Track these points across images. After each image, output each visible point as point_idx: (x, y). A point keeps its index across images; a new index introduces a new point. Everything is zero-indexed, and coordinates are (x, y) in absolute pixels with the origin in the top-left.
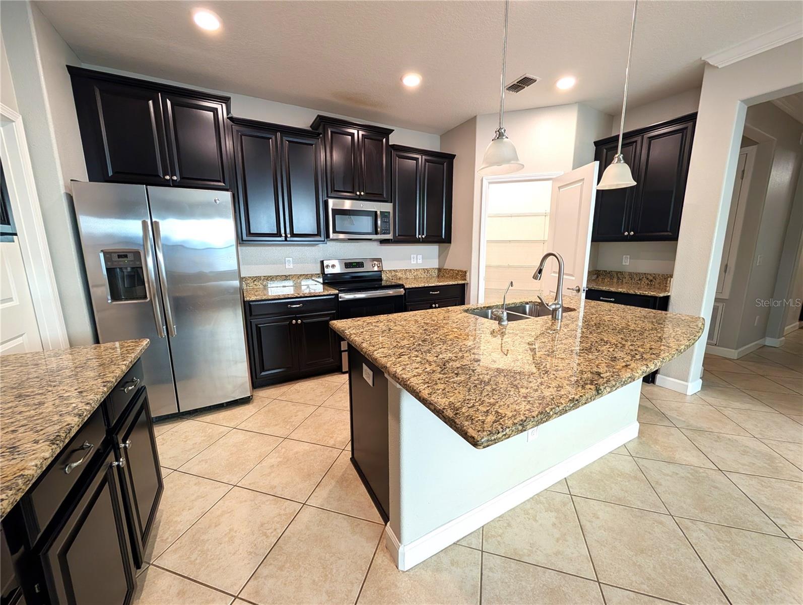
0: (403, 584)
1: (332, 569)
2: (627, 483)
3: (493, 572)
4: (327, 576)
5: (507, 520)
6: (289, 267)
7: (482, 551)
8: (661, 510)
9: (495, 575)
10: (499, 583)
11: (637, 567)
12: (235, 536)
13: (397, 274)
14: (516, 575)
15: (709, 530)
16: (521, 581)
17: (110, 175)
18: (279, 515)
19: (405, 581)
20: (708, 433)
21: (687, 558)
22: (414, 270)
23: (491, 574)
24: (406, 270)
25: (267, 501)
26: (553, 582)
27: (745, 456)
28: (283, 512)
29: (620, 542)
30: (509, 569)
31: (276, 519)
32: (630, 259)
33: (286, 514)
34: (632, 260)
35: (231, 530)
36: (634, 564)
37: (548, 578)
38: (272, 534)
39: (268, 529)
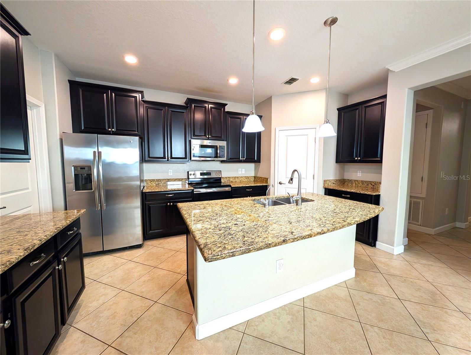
0: (196, 347)
1: (161, 336)
2: (339, 303)
3: (246, 344)
4: (157, 339)
5: (263, 318)
6: (170, 175)
7: (244, 333)
8: (355, 318)
9: (247, 346)
10: (248, 350)
11: (329, 349)
12: (117, 316)
13: (230, 179)
14: (259, 347)
15: (380, 332)
16: (261, 350)
17: (82, 129)
18: (142, 306)
19: (198, 345)
20: (399, 277)
21: (361, 346)
22: (240, 177)
23: (245, 345)
24: (236, 177)
25: (137, 299)
26: (278, 352)
27: (418, 292)
28: (144, 305)
29: (324, 335)
30: (256, 344)
31: (139, 308)
32: (361, 173)
33: (145, 307)
34: (362, 174)
35: (115, 312)
36: (328, 347)
37: (276, 350)
38: (136, 316)
39: (134, 313)
